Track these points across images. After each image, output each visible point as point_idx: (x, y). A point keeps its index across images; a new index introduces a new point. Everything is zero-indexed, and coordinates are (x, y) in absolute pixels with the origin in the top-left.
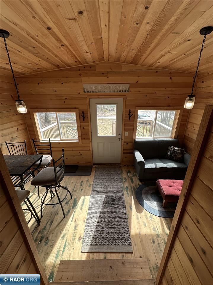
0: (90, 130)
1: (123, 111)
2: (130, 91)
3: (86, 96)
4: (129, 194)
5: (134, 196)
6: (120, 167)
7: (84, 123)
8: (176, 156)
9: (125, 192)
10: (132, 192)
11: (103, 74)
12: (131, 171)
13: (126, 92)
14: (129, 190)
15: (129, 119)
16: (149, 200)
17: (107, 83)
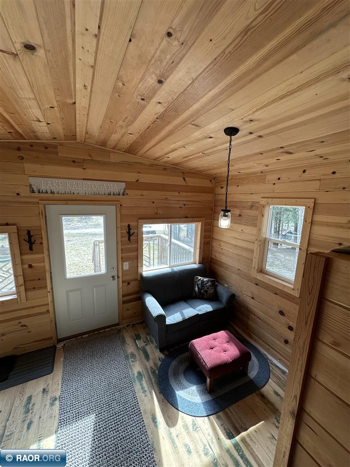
0: (47, 268)
1: (117, 228)
2: (127, 194)
3: (36, 200)
4: (146, 388)
5: (157, 389)
6: (119, 331)
7: (32, 254)
8: (206, 291)
9: (137, 387)
10: (151, 381)
11: (74, 162)
12: (141, 335)
13: (119, 195)
14: (144, 379)
15: (129, 239)
16: (183, 388)
17: (84, 179)
